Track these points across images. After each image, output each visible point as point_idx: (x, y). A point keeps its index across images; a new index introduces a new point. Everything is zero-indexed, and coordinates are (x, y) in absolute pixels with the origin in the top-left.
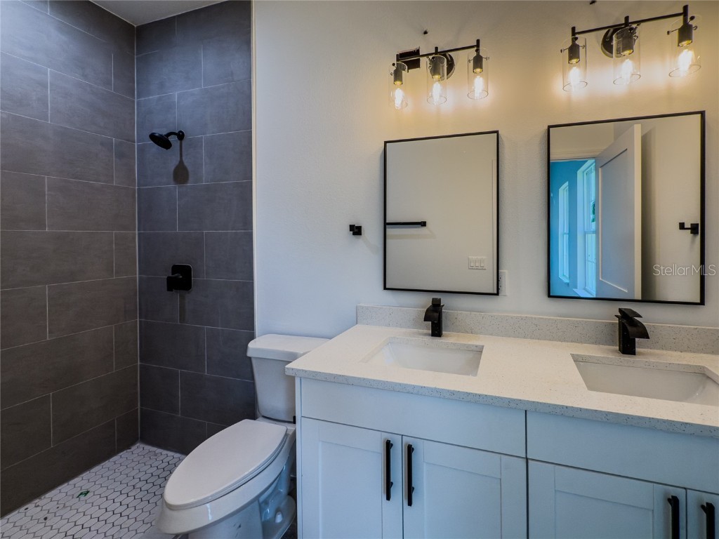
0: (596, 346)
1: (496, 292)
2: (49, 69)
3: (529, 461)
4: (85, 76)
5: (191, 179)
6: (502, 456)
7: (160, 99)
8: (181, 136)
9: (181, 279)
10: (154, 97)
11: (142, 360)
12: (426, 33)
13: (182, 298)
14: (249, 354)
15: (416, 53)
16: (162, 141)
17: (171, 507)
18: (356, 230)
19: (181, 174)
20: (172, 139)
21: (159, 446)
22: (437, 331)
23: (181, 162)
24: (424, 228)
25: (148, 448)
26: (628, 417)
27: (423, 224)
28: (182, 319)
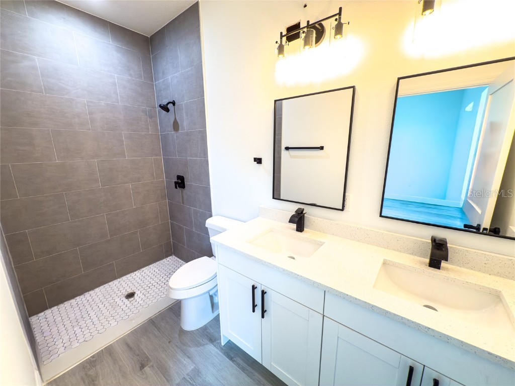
0: (412, 257)
1: (341, 208)
2: (116, 75)
3: (325, 317)
4: (131, 75)
5: (180, 128)
6: (310, 310)
7: (163, 81)
8: (174, 103)
9: (180, 182)
10: (161, 81)
11: (171, 219)
12: (305, 6)
13: (182, 192)
14: (206, 226)
15: (297, 26)
16: (165, 108)
17: (171, 288)
18: (259, 161)
19: (176, 126)
20: (170, 106)
21: (180, 259)
22: (300, 228)
23: (175, 119)
24: (322, 151)
25: (176, 258)
26: (387, 312)
27: (322, 148)
28: (183, 203)
